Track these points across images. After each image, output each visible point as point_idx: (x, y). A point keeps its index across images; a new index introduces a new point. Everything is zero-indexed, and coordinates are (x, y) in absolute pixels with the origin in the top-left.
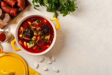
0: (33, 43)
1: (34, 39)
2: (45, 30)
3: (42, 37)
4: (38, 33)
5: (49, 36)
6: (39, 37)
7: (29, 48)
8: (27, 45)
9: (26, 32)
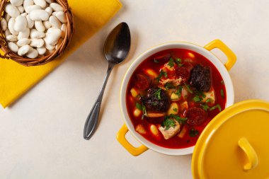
0: (177, 123)
1: (175, 110)
2: (198, 80)
3: (196, 99)
4: (181, 92)
5: (213, 92)
6: (186, 103)
7: (166, 138)
8: (160, 132)
9: (150, 98)
